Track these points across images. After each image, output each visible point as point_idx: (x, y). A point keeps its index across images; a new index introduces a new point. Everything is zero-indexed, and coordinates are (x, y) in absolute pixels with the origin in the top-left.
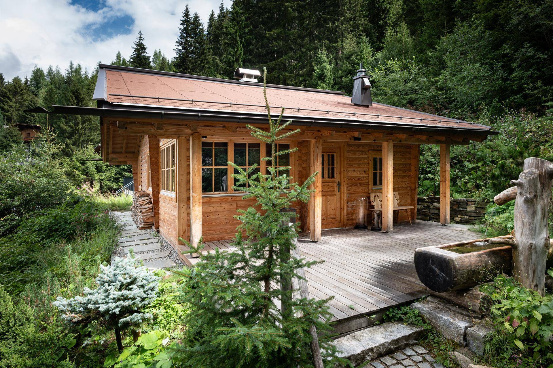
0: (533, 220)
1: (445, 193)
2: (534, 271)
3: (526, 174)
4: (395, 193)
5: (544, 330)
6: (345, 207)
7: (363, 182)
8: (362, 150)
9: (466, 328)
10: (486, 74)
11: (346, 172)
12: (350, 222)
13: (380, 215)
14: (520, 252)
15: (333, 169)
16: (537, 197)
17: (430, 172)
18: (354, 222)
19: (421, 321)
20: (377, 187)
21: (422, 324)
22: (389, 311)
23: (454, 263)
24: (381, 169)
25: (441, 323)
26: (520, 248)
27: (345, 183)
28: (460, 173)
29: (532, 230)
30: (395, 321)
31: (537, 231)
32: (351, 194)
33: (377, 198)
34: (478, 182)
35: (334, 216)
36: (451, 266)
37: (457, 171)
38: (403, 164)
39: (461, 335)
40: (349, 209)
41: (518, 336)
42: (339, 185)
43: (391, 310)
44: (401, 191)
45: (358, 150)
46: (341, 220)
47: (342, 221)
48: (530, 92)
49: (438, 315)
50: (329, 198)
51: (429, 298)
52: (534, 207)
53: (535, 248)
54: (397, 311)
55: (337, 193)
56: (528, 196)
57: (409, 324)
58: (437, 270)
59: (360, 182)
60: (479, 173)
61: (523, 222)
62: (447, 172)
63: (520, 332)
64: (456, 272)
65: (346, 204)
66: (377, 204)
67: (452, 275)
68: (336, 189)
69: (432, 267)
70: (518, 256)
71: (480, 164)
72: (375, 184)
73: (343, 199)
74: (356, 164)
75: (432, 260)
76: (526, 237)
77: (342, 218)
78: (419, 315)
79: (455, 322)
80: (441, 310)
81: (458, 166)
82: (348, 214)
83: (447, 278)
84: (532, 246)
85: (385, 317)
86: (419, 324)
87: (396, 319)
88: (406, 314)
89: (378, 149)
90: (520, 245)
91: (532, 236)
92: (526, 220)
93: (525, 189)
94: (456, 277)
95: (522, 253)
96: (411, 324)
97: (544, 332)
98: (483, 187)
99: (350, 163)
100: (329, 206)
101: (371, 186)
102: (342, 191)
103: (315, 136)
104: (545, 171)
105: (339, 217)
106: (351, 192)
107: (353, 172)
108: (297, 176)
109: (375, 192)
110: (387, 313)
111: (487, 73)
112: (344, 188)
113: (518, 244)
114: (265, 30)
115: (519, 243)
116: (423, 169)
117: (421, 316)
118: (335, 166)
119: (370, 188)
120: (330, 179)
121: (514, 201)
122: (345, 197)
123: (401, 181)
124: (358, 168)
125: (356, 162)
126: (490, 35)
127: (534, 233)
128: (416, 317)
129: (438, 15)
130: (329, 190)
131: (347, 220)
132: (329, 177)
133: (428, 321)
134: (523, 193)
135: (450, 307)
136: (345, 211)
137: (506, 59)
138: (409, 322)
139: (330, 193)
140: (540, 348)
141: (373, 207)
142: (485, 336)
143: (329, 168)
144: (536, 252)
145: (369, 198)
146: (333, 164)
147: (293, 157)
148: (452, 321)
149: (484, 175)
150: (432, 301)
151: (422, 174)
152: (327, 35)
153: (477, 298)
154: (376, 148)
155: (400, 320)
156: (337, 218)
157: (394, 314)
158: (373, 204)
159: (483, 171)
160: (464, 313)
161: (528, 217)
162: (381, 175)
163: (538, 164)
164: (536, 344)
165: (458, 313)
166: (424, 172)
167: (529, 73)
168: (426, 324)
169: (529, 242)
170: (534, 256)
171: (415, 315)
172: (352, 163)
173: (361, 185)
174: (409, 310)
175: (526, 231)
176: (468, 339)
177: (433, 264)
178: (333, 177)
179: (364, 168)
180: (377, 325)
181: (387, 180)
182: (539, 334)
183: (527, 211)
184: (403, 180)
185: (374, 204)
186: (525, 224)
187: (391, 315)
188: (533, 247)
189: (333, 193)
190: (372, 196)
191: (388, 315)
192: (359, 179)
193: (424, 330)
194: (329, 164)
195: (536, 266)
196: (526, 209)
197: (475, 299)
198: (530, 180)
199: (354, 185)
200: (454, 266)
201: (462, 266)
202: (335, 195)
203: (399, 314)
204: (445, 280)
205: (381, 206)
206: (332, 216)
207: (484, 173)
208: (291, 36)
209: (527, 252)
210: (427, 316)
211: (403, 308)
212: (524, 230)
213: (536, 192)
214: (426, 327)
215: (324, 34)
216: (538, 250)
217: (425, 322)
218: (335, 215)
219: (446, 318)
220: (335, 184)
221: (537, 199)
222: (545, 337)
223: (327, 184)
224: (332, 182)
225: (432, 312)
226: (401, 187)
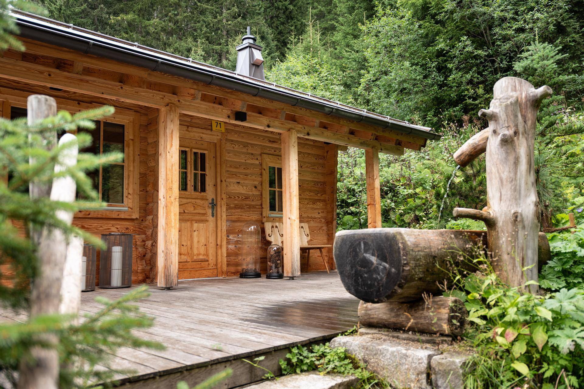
0: (516, 173)
1: (375, 222)
2: (523, 259)
3: (500, 99)
4: (303, 224)
5: (558, 336)
6: (224, 243)
7: (253, 203)
8: (249, 151)
9: (430, 357)
10: (418, 77)
11: (224, 184)
12: (233, 269)
13: (280, 252)
14: (500, 230)
15: (203, 177)
16: (519, 134)
17: (352, 204)
18: (240, 268)
19: (351, 366)
20: (274, 214)
21: (352, 371)
22: (290, 352)
23: (403, 238)
24: (280, 186)
25: (384, 361)
26: (500, 224)
27: (224, 202)
28: (393, 204)
29: (515, 190)
30: (302, 371)
31: (523, 192)
32: (234, 221)
33: (276, 230)
34: (417, 213)
35: (205, 257)
36: (397, 244)
37: (389, 201)
38: (313, 181)
39: (422, 373)
40: (231, 247)
41: (517, 355)
42: (213, 205)
43: (295, 350)
44: (312, 224)
45: (244, 150)
46: (216, 265)
47: (219, 266)
48: (470, 101)
49: (380, 347)
50: (195, 225)
51: (363, 330)
52: (515, 151)
53: (522, 221)
54: (305, 353)
55: (211, 218)
56: (507, 132)
57: (328, 373)
58: (374, 259)
59: (248, 202)
60: (418, 202)
61: (501, 180)
62: (376, 190)
63: (520, 349)
64: (406, 254)
65: (225, 238)
66: (276, 240)
67: (400, 261)
68: (209, 211)
69: (364, 257)
70: (498, 238)
71: (418, 190)
72: (272, 208)
73: (219, 229)
74: (241, 173)
75: (365, 244)
76: (508, 203)
77: (219, 260)
78: (346, 356)
79: (409, 352)
80: (385, 340)
81: (390, 195)
82: (228, 255)
83: (393, 270)
84: (516, 217)
85: (283, 364)
86: (346, 372)
87: (305, 368)
88: (323, 356)
89: (275, 153)
90: (499, 219)
91: (516, 199)
92: (505, 175)
93: (501, 121)
94: (407, 264)
95: (503, 231)
96: (332, 372)
97: (558, 338)
98: (424, 219)
99: (231, 169)
100: (195, 240)
101: (267, 211)
102: (219, 216)
103: (167, 100)
104: (526, 97)
105: (214, 259)
106: (234, 218)
107: (236, 186)
108: (138, 181)
109: (274, 220)
110: (288, 356)
111: (419, 75)
112: (222, 211)
113: (496, 218)
114: (109, 14)
115: (498, 215)
116: (343, 201)
117: (350, 358)
118: (207, 172)
119: (264, 215)
120: (197, 193)
121: (483, 154)
122: (224, 226)
123: (312, 209)
124: (246, 179)
125: (241, 170)
126: (420, 27)
127: (517, 195)
128: (341, 359)
129: (353, 8)
130: (196, 211)
131: (228, 265)
132: (195, 189)
133: (362, 364)
134: (498, 131)
135: (399, 335)
136: (224, 250)
137: (441, 58)
138: (329, 369)
139: (197, 218)
140: (553, 371)
141: (269, 243)
142: (464, 363)
143: (195, 175)
144: (524, 227)
145: (263, 231)
146: (203, 168)
147: (131, 148)
148: (404, 351)
149: (424, 204)
150: (367, 332)
151: (342, 207)
152: (206, 32)
153: (442, 305)
154: (272, 152)
155: (313, 368)
156: (210, 261)
157: (301, 358)
158: (268, 238)
159: (423, 199)
160: (423, 338)
161: (507, 169)
162: (281, 194)
163: (515, 87)
164: (545, 365)
165: (413, 341)
166: (345, 204)
167: (468, 76)
168: (360, 370)
169: (513, 212)
170: (521, 234)
171: (339, 358)
172: (234, 170)
173: (250, 208)
174: (328, 351)
175: (507, 192)
176: (433, 377)
177: (366, 251)
178: (203, 190)
179: (254, 180)
180: (267, 379)
181: (290, 193)
182: (550, 344)
183: (506, 159)
184: (315, 206)
185: (272, 239)
186: (505, 182)
187: (294, 360)
188: (518, 219)
189: (203, 218)
190: (268, 226)
191: (289, 361)
192: (247, 198)
193: (357, 380)
194: (196, 169)
195: (524, 252)
196: (504, 155)
197: (439, 308)
198: (507, 106)
199: (237, 207)
200: (404, 243)
201: (416, 245)
202: (207, 221)
203: (312, 358)
204: (389, 274)
205: (282, 242)
206: (201, 257)
207: (424, 201)
208: (151, 28)
209: (510, 227)
210: (359, 355)
211: (316, 348)
212: (503, 193)
213: (516, 126)
214: (358, 374)
215: (201, 30)
216: (526, 223)
217: (356, 367)
218: (207, 255)
219: (394, 349)
220: (206, 204)
221: (518, 139)
222: (561, 346)
223: (193, 201)
224: (202, 199)
225: (369, 344)
226: (311, 218)
